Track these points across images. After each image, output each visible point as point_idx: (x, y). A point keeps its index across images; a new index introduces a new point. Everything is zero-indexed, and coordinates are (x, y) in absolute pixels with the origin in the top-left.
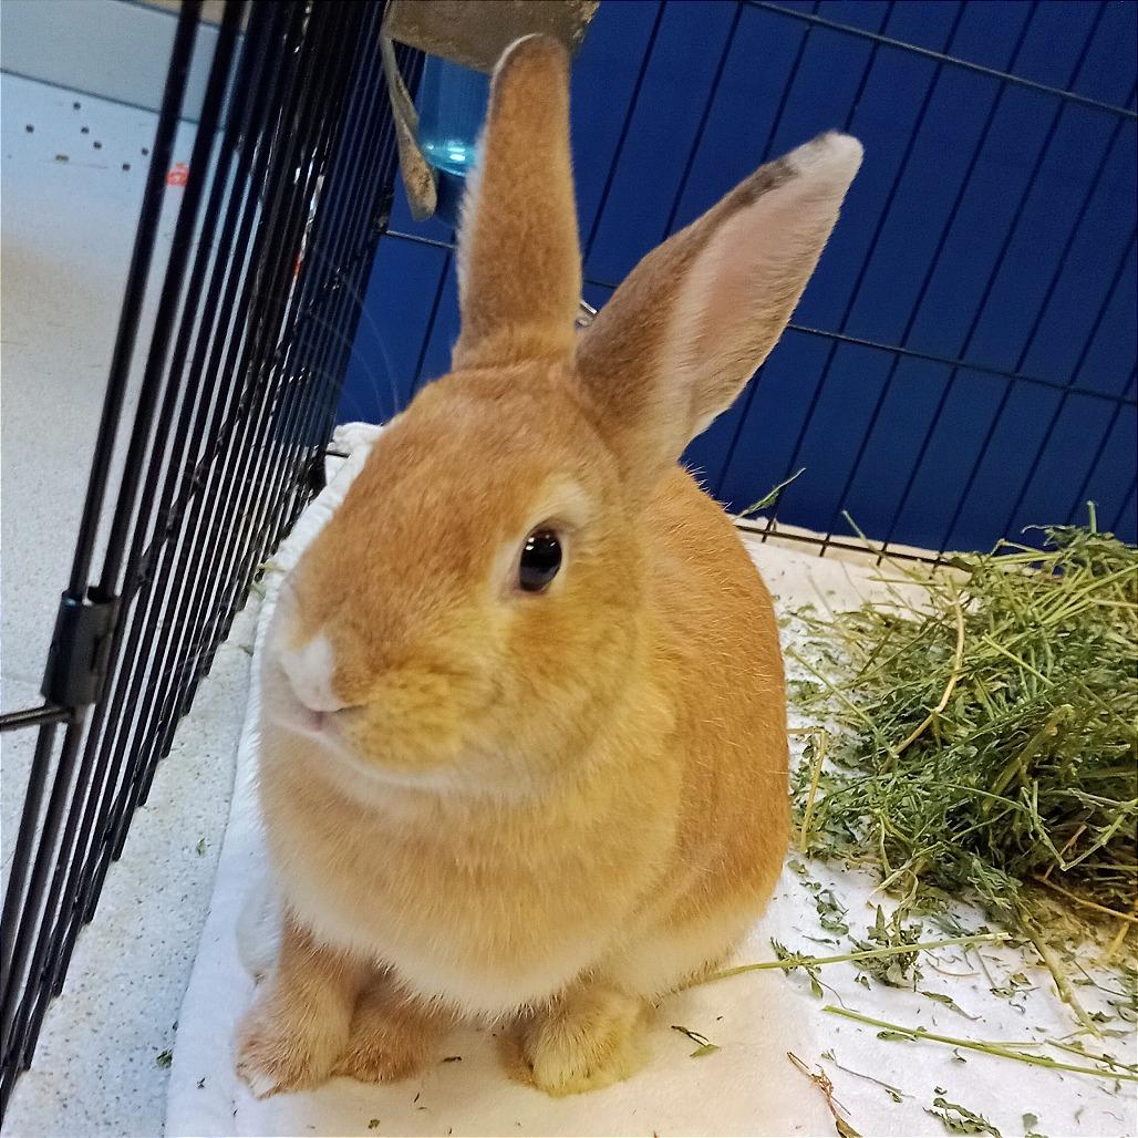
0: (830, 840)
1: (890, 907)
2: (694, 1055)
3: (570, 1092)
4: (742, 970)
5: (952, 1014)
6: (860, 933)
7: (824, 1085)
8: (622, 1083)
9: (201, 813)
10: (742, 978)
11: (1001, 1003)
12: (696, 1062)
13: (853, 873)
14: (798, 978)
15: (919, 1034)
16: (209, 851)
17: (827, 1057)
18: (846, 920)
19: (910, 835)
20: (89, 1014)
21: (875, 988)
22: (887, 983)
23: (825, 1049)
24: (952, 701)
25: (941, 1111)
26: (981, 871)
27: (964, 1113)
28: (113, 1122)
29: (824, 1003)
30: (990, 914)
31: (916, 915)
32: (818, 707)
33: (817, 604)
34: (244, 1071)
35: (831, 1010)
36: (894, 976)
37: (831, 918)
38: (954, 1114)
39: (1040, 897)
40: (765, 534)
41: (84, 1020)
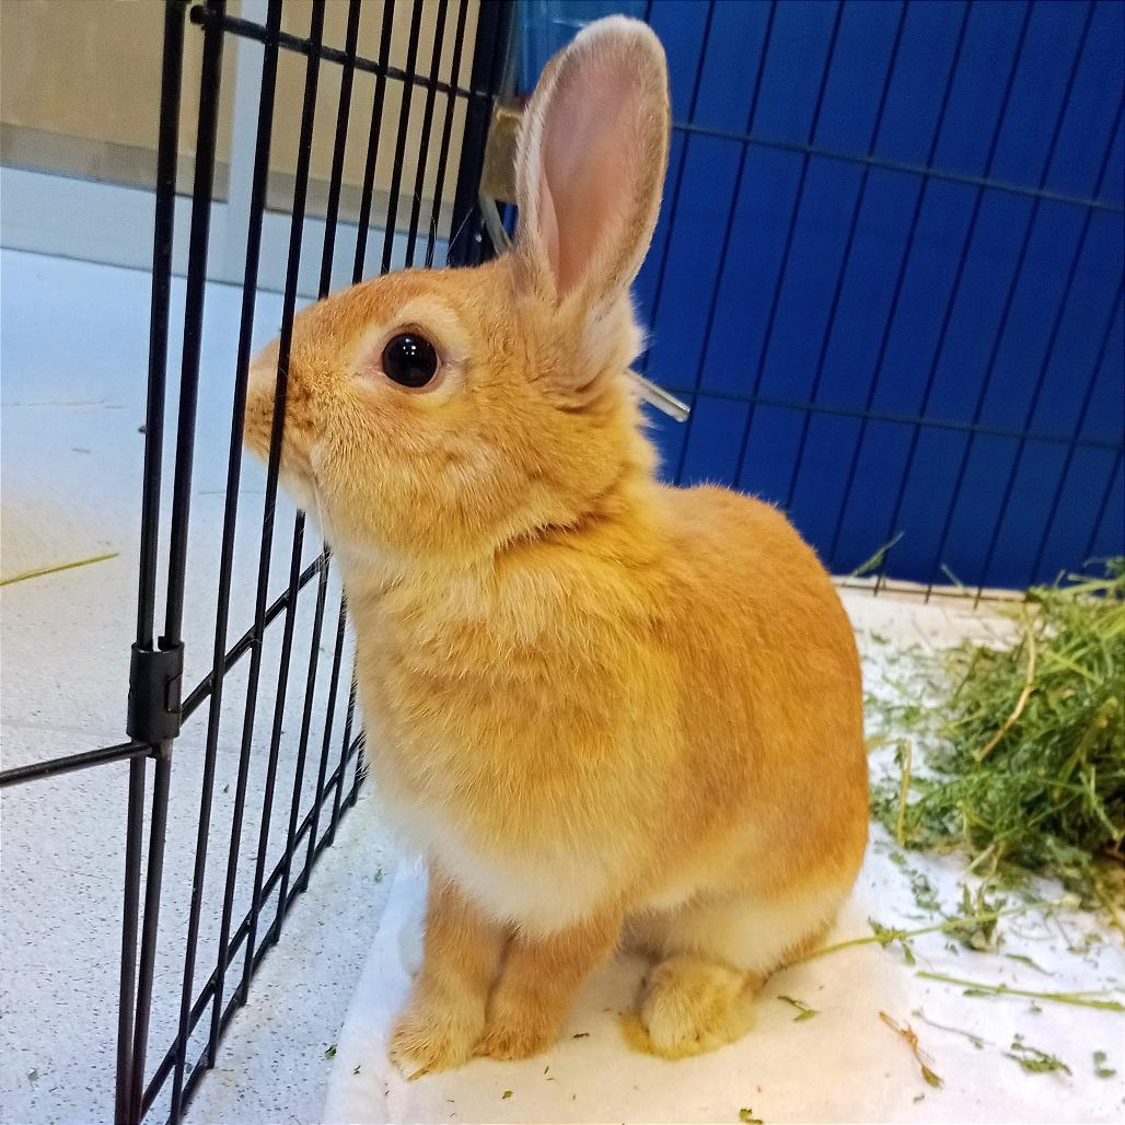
0: (926, 833)
1: (975, 884)
2: (797, 1020)
3: (682, 1056)
4: (842, 946)
5: (1031, 971)
6: (950, 908)
7: (909, 1037)
8: (731, 1047)
9: (381, 848)
10: (842, 952)
11: (1077, 959)
12: (799, 1025)
13: (947, 859)
14: (894, 950)
15: (1001, 990)
16: (385, 878)
17: (917, 1014)
18: (939, 899)
19: (990, 823)
20: (269, 1019)
21: (964, 954)
22: (972, 948)
23: (915, 1006)
24: (1026, 708)
25: (1019, 1054)
26: (1055, 849)
27: (1039, 1053)
28: (282, 1107)
29: (917, 969)
30: (1068, 885)
31: (1001, 889)
32: (921, 725)
33: (923, 643)
34: (395, 1057)
35: (923, 975)
36: (978, 941)
37: (926, 898)
38: (1031, 1056)
39: (1113, 868)
40: (876, 589)
41: (265, 1024)
